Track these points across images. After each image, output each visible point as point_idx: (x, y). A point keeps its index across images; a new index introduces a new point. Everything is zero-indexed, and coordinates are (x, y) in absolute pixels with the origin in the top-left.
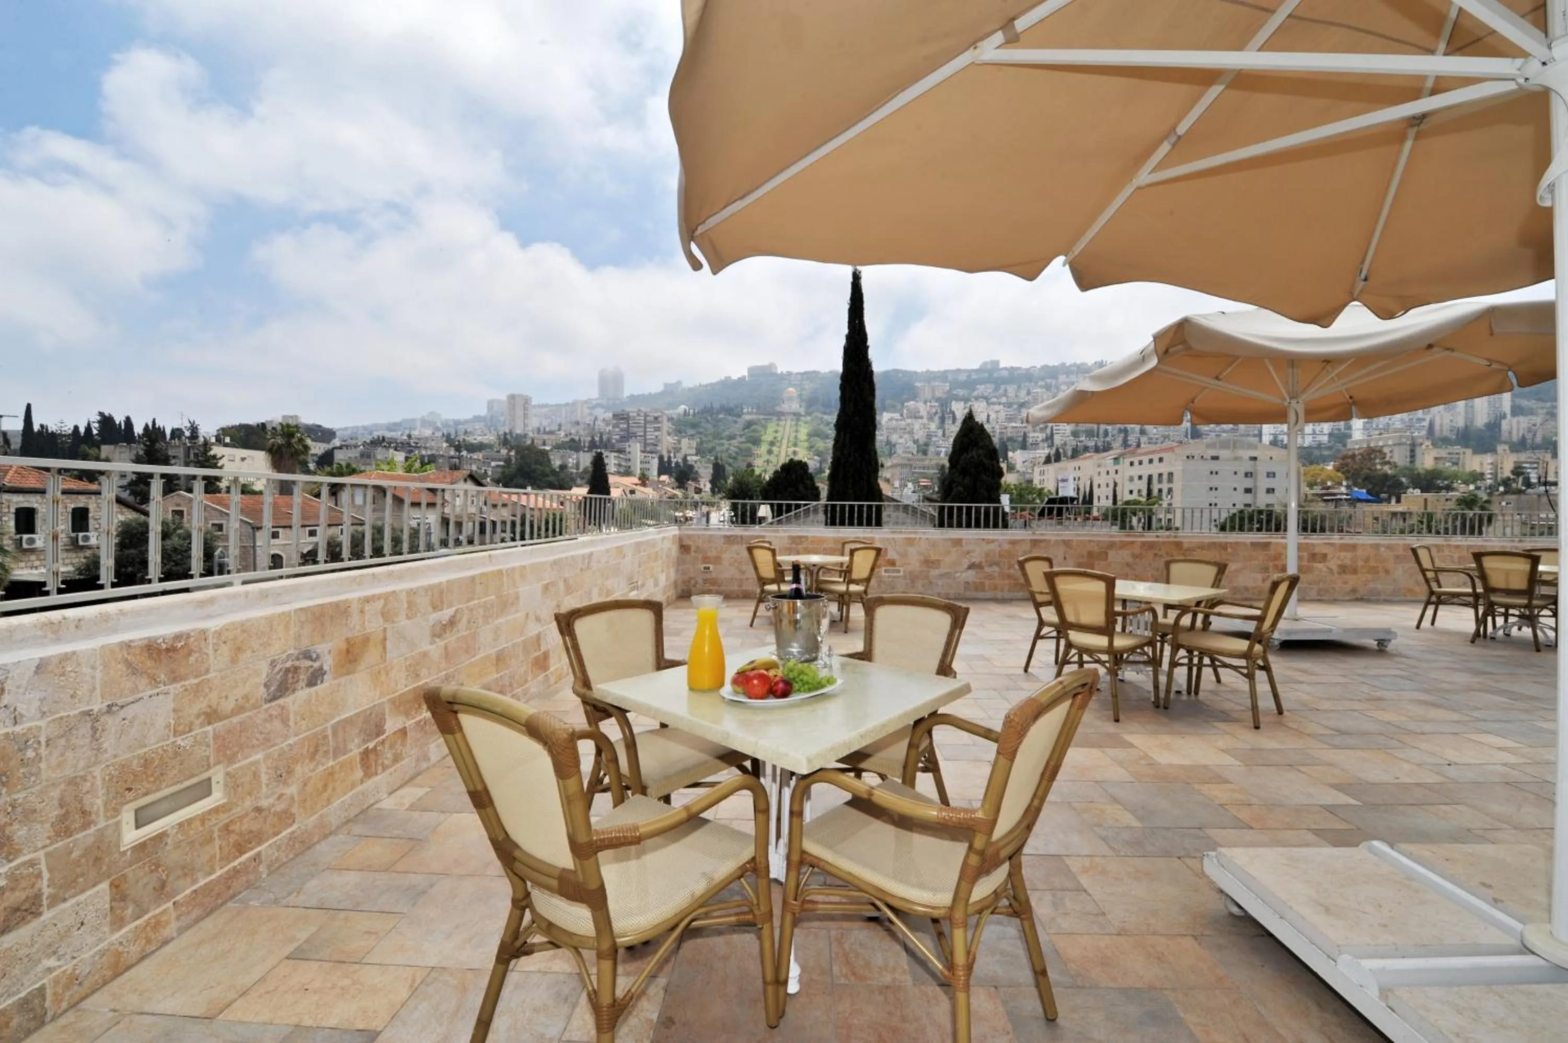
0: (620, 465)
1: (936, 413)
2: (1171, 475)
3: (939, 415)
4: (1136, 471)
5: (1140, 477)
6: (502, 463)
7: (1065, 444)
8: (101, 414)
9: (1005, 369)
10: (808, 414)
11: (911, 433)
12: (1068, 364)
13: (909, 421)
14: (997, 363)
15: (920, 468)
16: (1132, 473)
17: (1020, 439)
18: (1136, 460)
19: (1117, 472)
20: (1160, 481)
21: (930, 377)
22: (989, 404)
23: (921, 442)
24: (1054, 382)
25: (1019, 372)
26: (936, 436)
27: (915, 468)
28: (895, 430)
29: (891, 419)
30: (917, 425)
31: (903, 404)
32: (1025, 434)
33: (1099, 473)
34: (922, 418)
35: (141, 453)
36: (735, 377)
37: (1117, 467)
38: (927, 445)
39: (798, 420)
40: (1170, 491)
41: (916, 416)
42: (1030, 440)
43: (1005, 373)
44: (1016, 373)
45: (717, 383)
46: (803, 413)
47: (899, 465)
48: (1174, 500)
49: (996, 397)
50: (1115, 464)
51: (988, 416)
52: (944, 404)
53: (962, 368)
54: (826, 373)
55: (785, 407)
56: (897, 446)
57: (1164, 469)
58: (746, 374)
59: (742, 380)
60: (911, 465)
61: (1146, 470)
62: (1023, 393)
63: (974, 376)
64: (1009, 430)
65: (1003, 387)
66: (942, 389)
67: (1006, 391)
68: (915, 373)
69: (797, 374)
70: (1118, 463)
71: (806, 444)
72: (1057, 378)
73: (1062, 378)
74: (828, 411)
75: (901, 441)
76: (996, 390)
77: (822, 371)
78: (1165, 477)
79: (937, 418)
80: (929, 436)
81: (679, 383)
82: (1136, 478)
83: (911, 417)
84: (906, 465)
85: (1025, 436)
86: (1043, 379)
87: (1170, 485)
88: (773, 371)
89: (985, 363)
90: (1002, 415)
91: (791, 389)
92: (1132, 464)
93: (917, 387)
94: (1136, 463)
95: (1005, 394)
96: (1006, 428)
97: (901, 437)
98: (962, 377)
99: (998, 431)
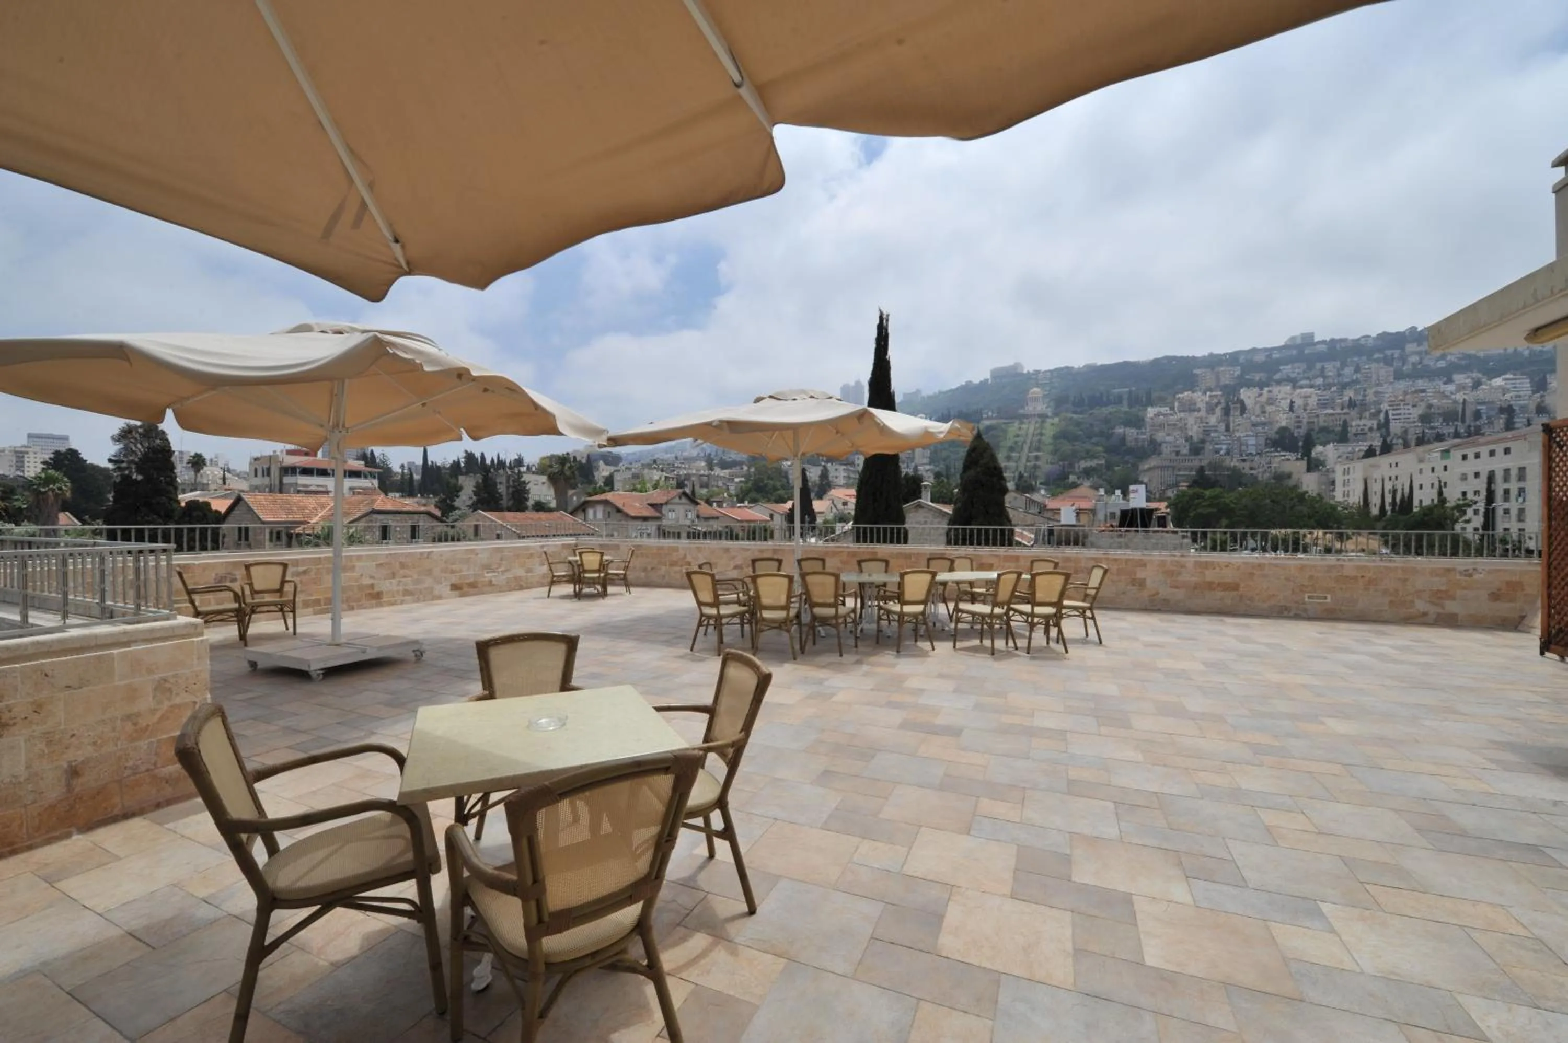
0: (849, 477)
1: (1219, 403)
2: (1522, 470)
3: (1223, 405)
4: (1471, 466)
5: (1477, 475)
6: (743, 479)
7: (1406, 432)
8: (466, 452)
9: (1324, 342)
10: (1056, 414)
11: (1184, 429)
12: (1419, 329)
13: (1182, 415)
14: (1311, 335)
15: (1186, 469)
16: (1464, 470)
17: (1339, 429)
18: (1470, 453)
19: (1445, 468)
20: (1506, 479)
21: (1213, 362)
22: (1294, 387)
23: (1195, 439)
24: (1397, 353)
25: (1343, 345)
26: (1216, 431)
27: (1179, 470)
28: (1161, 426)
29: (1158, 414)
30: (1191, 419)
31: (1174, 396)
32: (1345, 422)
33: (1421, 471)
34: (1199, 410)
35: (480, 481)
36: (976, 381)
37: (1445, 462)
38: (1203, 441)
39: (1043, 422)
40: (1521, 491)
41: (1191, 408)
42: (1352, 431)
43: (1323, 348)
44: (1338, 347)
45: (957, 389)
46: (1050, 414)
47: (1158, 467)
48: (1527, 503)
49: (1308, 378)
50: (1442, 458)
51: (1292, 403)
52: (1231, 392)
53: (1260, 346)
54: (1079, 368)
55: (1029, 409)
56: (1164, 445)
57: (1512, 463)
58: (988, 376)
59: (984, 383)
60: (1174, 468)
61: (1485, 465)
62: (1348, 371)
63: (1276, 355)
64: (1321, 419)
65: (1318, 366)
66: (1229, 375)
67: (1323, 369)
68: (1194, 358)
69: (1046, 372)
70: (1448, 457)
71: (1051, 448)
72: (1403, 349)
73: (1411, 347)
74: (1079, 410)
75: (1168, 439)
76: (1310, 368)
77: (1076, 366)
78: (1514, 473)
79: (1218, 411)
80: (1207, 432)
81: (918, 391)
82: (1471, 476)
83: (1184, 411)
84: (1168, 467)
85: (1345, 425)
86: (1379, 350)
87: (1521, 485)
88: (1019, 371)
89: (1293, 338)
90: (1313, 401)
91: (1035, 389)
92: (1464, 457)
93: (1197, 375)
94: (1471, 456)
95: (1322, 373)
96: (1318, 416)
97: (1168, 435)
98: (1261, 358)
99: (1305, 421)
